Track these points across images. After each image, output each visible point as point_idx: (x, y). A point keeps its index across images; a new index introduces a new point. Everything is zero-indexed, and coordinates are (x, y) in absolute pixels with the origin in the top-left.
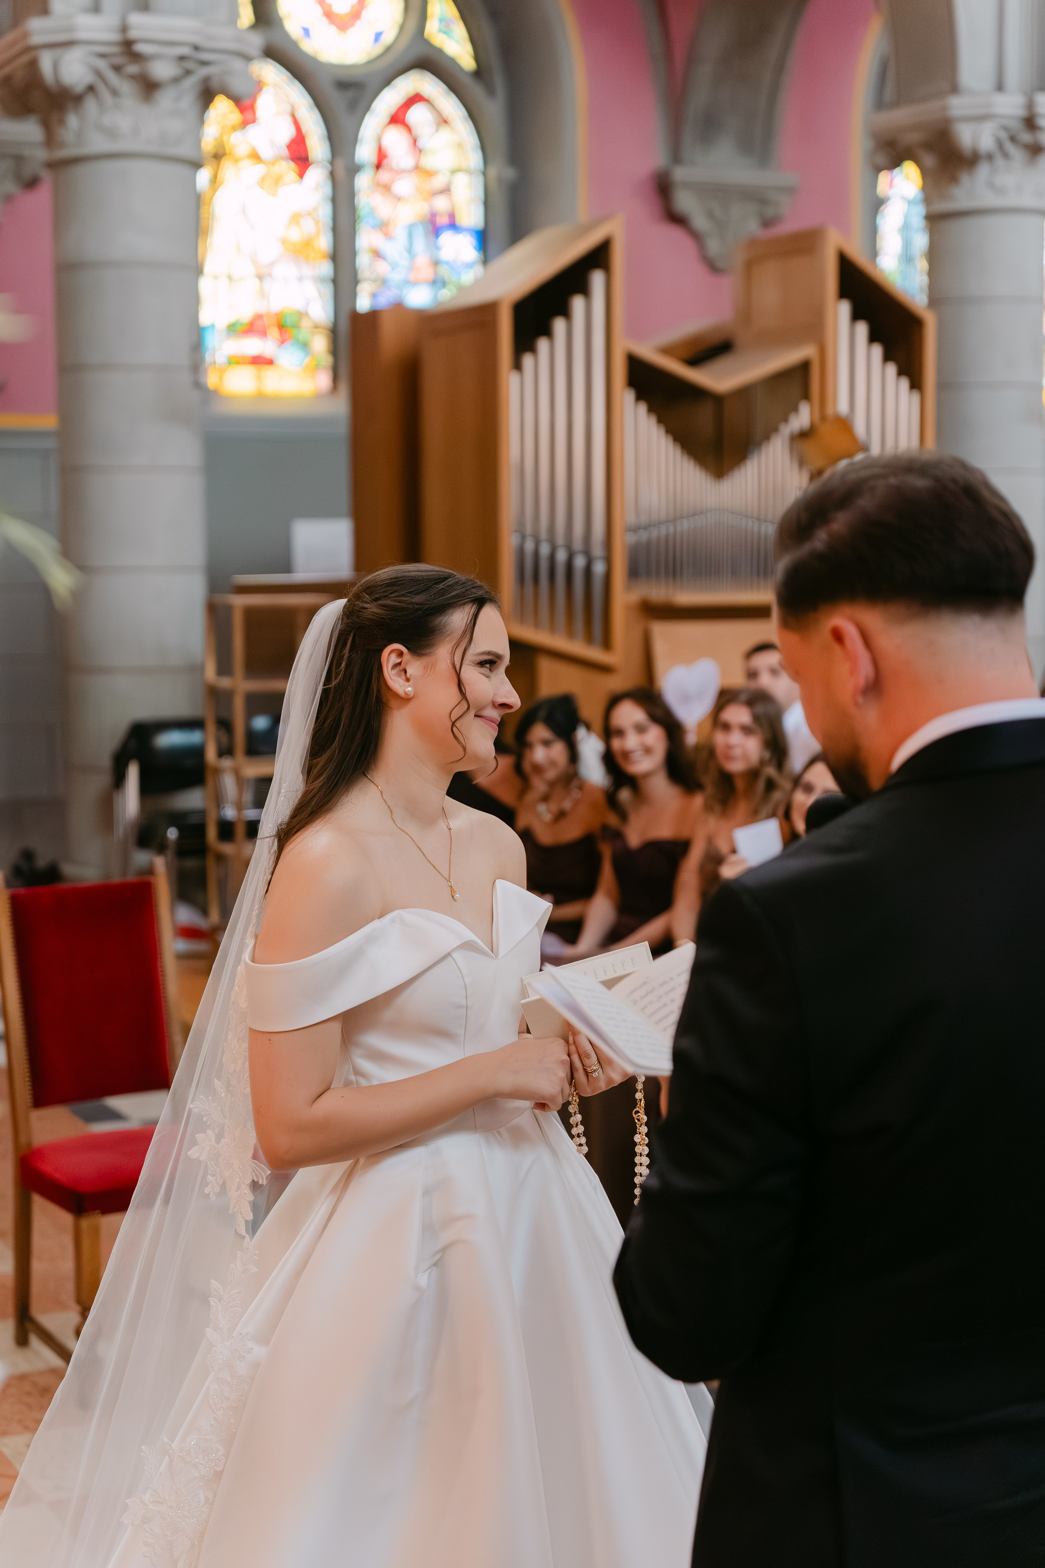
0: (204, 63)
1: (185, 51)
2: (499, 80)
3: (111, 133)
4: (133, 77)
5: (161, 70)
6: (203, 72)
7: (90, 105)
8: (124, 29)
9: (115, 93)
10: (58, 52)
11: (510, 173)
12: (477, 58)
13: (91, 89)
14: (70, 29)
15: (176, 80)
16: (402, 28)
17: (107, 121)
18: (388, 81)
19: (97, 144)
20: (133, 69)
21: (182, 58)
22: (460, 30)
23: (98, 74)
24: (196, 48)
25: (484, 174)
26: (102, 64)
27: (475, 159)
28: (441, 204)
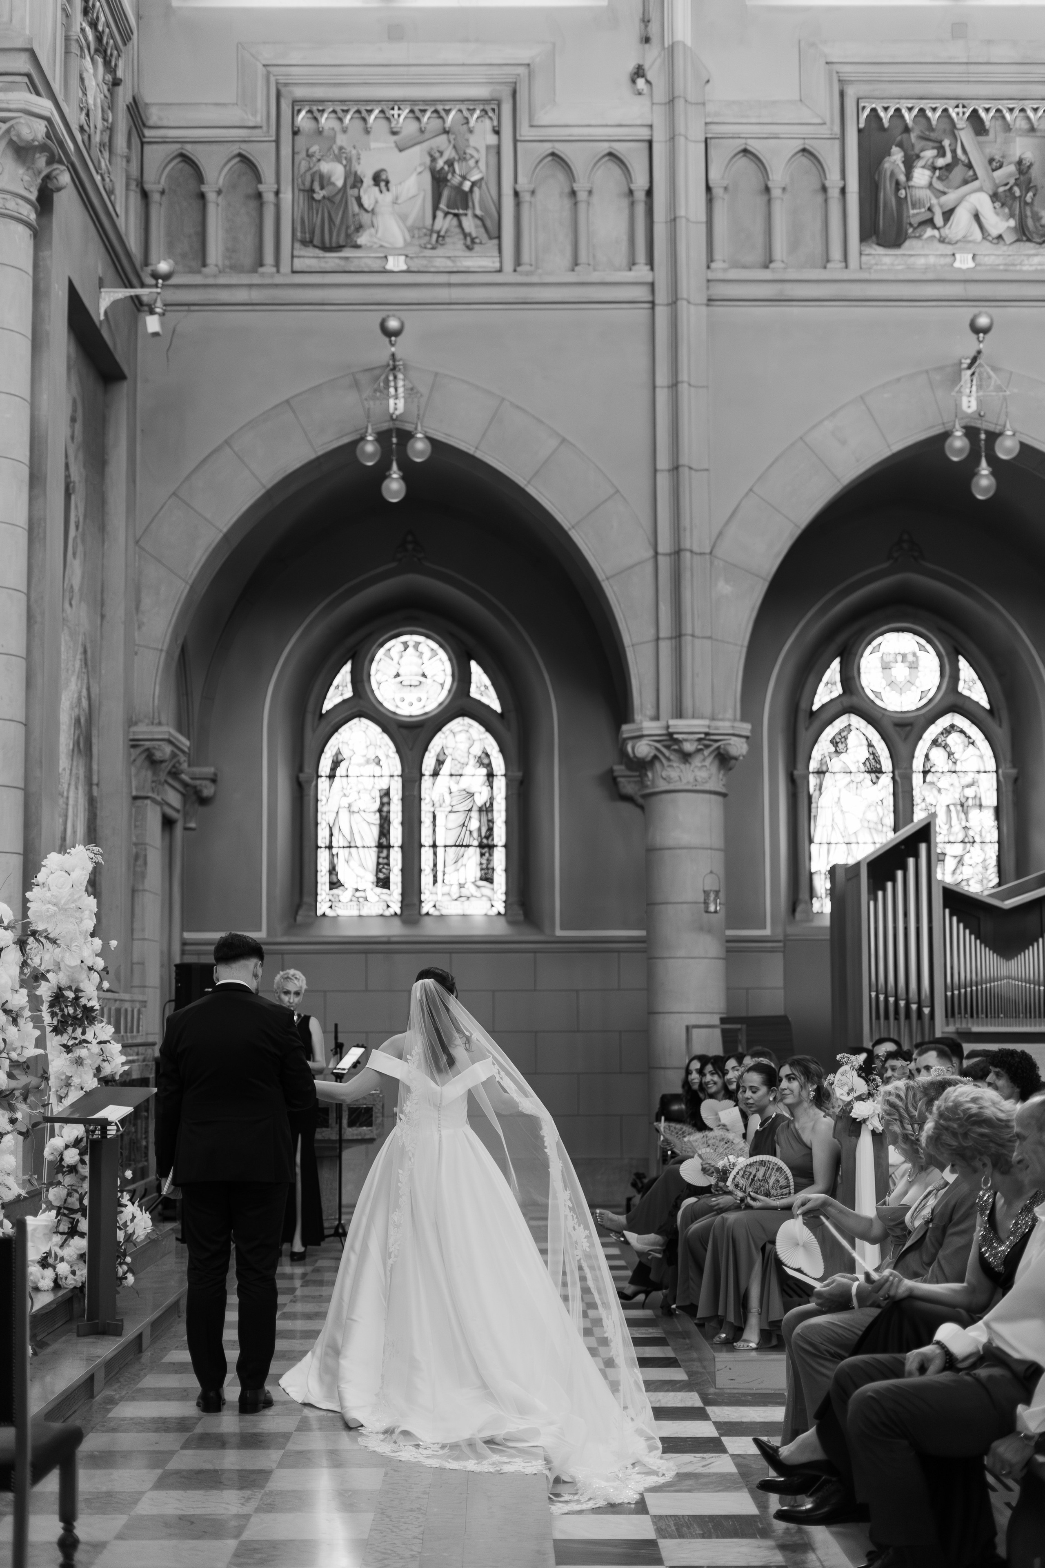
0: (716, 741)
1: (702, 736)
2: (1004, 714)
3: (668, 780)
4: (675, 750)
5: (688, 747)
6: (716, 745)
7: (658, 765)
8: (668, 727)
9: (669, 759)
10: (635, 741)
11: (1013, 772)
12: (990, 702)
13: (655, 757)
14: (641, 729)
15: (699, 751)
16: (939, 688)
17: (664, 774)
18: (932, 721)
19: (663, 786)
20: (676, 747)
21: (700, 740)
22: (979, 686)
23: (657, 749)
24: (707, 734)
25: (997, 772)
26: (658, 745)
27: (991, 765)
28: (970, 792)
